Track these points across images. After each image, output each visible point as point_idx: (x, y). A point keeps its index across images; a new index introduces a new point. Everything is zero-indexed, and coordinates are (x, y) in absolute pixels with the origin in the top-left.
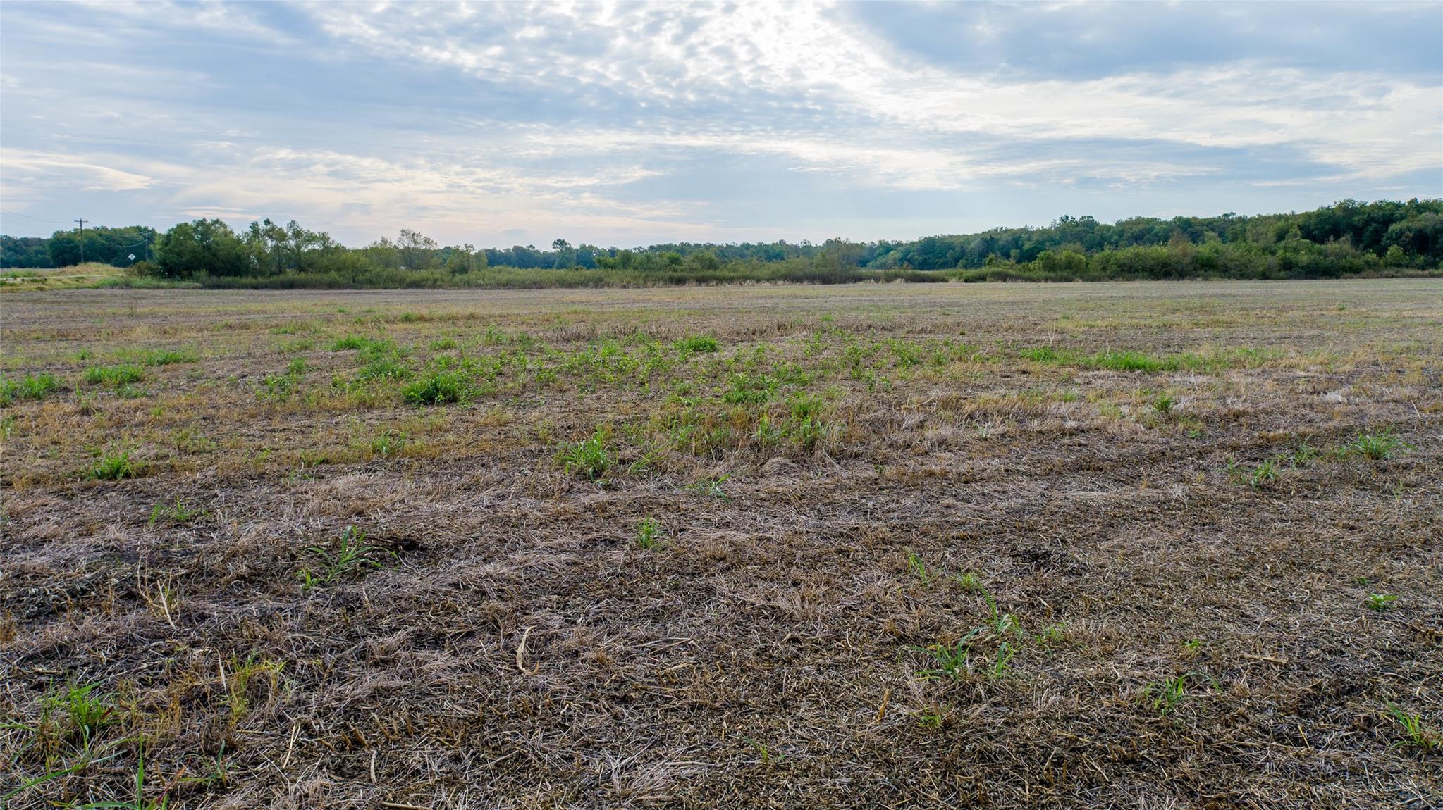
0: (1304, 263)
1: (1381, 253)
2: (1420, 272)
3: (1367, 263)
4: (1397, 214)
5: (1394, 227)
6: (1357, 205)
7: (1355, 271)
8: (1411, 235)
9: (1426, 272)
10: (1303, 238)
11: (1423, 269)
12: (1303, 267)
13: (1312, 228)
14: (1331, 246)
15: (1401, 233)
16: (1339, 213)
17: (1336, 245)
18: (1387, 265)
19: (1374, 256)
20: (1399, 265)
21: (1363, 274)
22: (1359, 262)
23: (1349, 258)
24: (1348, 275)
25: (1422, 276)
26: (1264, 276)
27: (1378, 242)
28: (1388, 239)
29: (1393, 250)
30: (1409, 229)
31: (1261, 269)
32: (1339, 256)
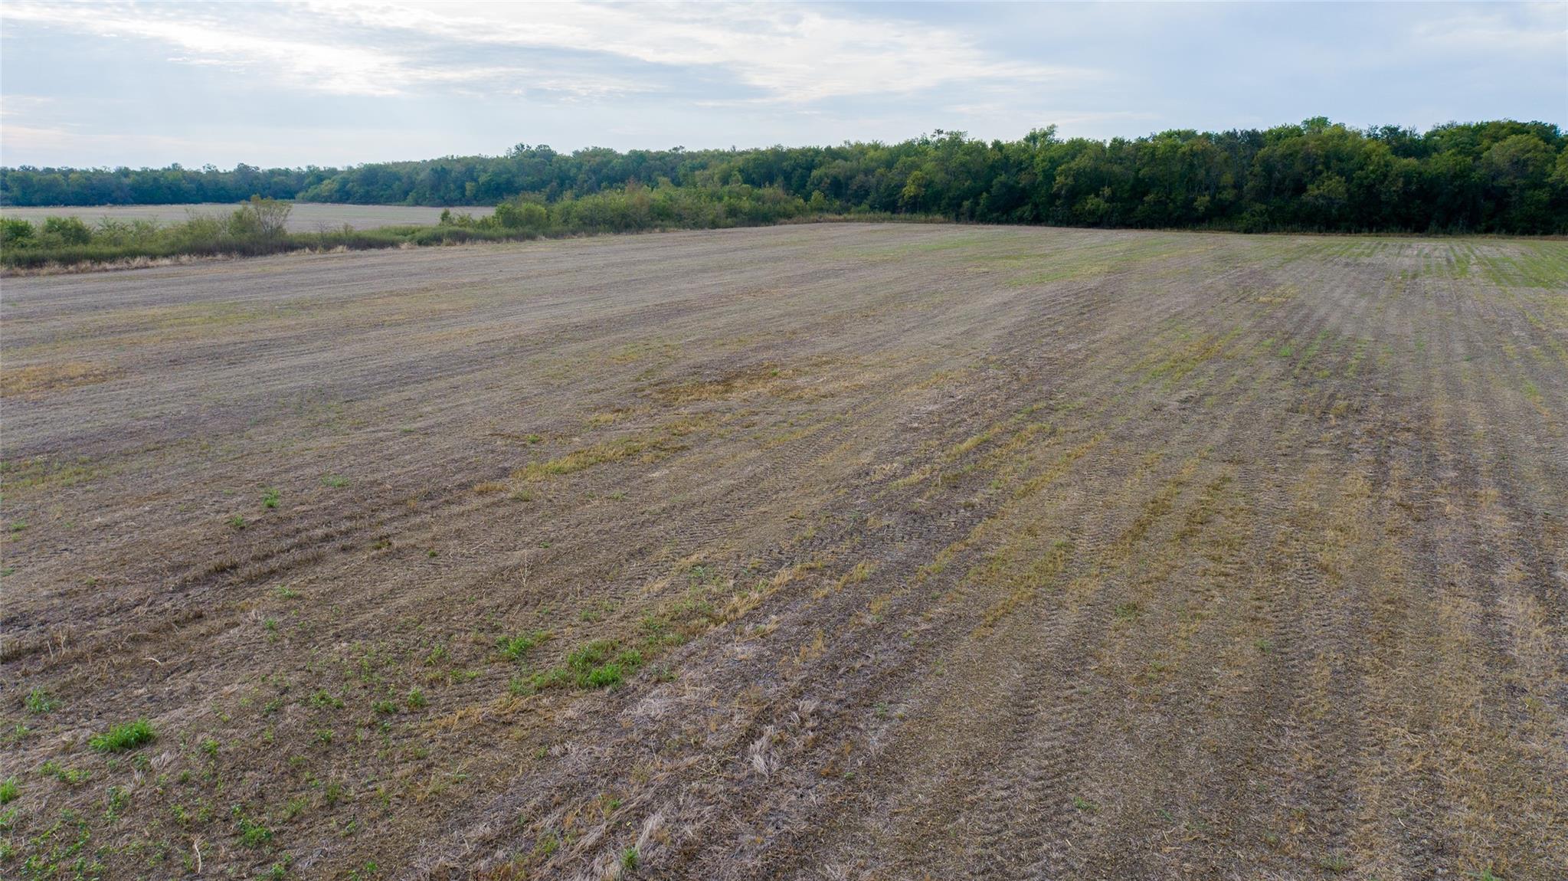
0: (747, 210)
1: (806, 199)
2: (838, 217)
3: (797, 208)
4: (817, 160)
5: (815, 173)
6: (785, 150)
7: (787, 216)
8: (829, 181)
9: (842, 217)
10: (745, 183)
11: (840, 214)
12: (745, 214)
13: (751, 171)
14: (767, 191)
15: (821, 180)
16: (771, 158)
17: (771, 190)
18: (813, 210)
19: (802, 201)
20: (821, 210)
21: (795, 219)
22: (790, 208)
23: (782, 203)
24: (783, 220)
25: (840, 221)
26: (714, 225)
27: (804, 186)
28: (811, 184)
29: (816, 195)
30: (826, 175)
31: (710, 217)
32: (776, 201)
